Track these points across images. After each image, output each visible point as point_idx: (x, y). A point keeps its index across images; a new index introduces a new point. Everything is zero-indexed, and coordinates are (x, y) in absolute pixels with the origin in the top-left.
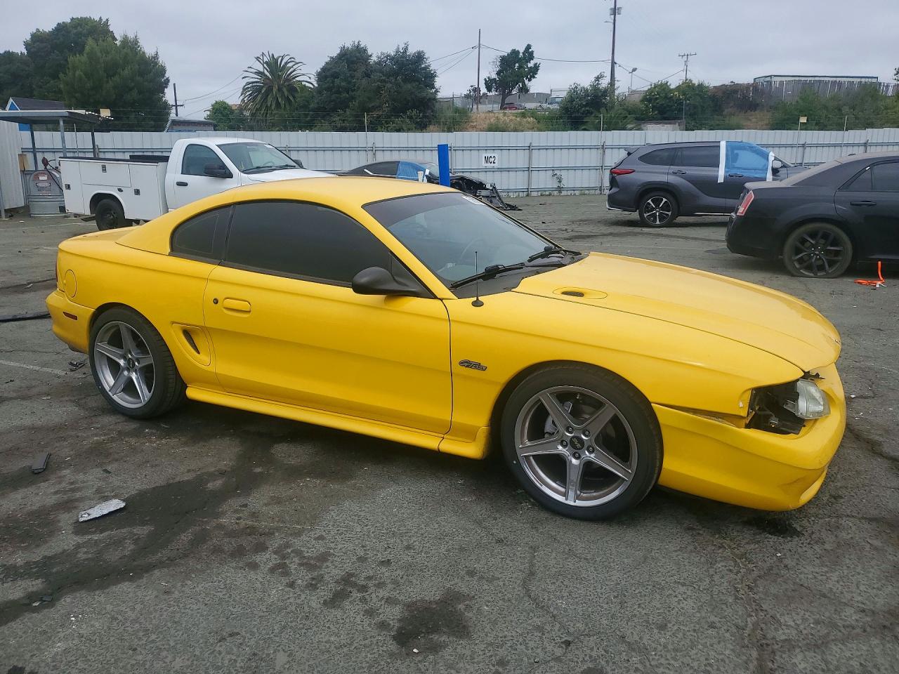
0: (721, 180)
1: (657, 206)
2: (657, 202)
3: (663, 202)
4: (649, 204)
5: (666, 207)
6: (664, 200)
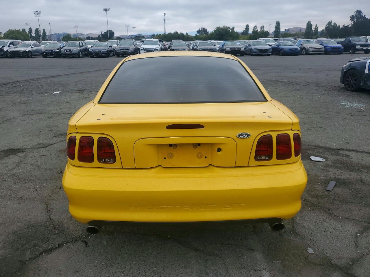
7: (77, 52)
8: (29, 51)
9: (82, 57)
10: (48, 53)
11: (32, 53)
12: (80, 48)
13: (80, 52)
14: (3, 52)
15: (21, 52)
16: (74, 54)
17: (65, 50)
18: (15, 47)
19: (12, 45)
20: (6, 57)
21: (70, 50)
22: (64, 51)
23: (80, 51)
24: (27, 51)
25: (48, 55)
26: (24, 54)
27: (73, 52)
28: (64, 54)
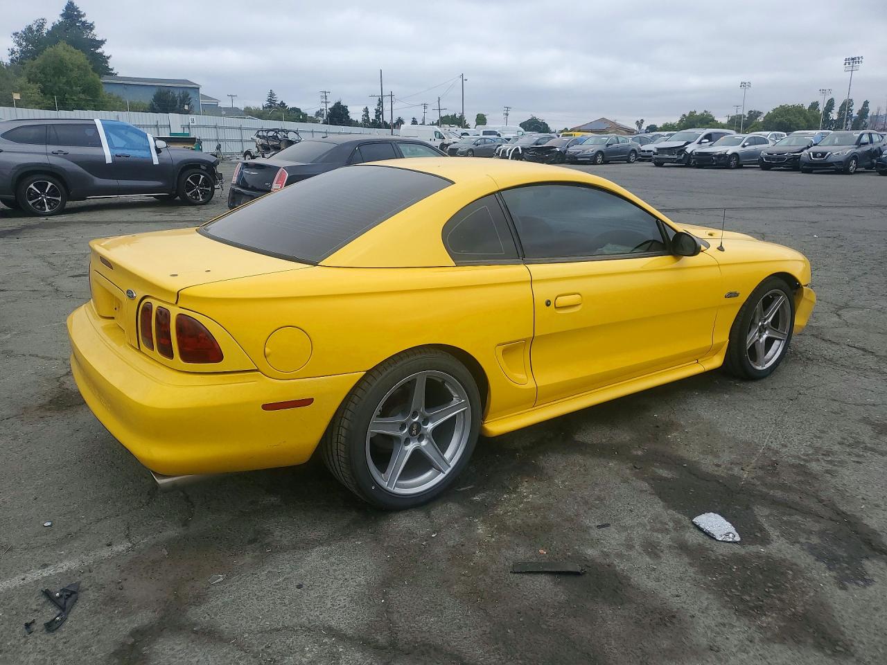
0: (109, 160)
1: (43, 190)
2: (42, 186)
3: (49, 186)
4: (31, 189)
5: (53, 192)
6: (50, 184)
7: (841, 158)
8: (735, 154)
9: (856, 172)
10: (774, 159)
11: (740, 158)
12: (856, 148)
13: (851, 160)
14: (683, 155)
15: (715, 156)
16: (831, 164)
17: (811, 153)
18: (711, 145)
19: (707, 141)
20: (688, 166)
21: (824, 154)
22: (810, 155)
23: (854, 156)
24: (729, 153)
25: (773, 165)
26: (722, 161)
27: (830, 160)
28: (806, 164)
